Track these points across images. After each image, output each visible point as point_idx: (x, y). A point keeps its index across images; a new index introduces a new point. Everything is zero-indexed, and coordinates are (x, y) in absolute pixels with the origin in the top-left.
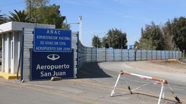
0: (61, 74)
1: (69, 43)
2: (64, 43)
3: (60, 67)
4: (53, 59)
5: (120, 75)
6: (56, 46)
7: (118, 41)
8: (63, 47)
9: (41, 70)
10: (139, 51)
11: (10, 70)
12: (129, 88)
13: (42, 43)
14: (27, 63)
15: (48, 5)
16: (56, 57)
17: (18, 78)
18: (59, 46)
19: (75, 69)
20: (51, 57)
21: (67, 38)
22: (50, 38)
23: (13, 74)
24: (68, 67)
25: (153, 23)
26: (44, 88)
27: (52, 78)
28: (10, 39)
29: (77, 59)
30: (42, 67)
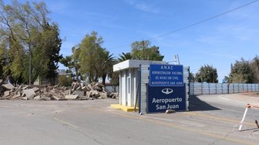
0: (174, 107)
1: (181, 78)
2: (177, 78)
3: (173, 100)
4: (167, 93)
5: (247, 109)
6: (170, 81)
7: (210, 76)
8: (176, 81)
9: (157, 104)
10: (231, 85)
11: (127, 103)
12: (256, 122)
13: (157, 78)
14: (144, 97)
15: (149, 47)
16: (169, 91)
17: (135, 110)
18: (172, 80)
19: (187, 102)
20: (165, 91)
21: (179, 73)
22: (164, 73)
23: (129, 106)
24: (180, 100)
25: (242, 59)
26: (165, 121)
27: (167, 111)
28: (127, 76)
29: (189, 93)
30: (158, 101)
